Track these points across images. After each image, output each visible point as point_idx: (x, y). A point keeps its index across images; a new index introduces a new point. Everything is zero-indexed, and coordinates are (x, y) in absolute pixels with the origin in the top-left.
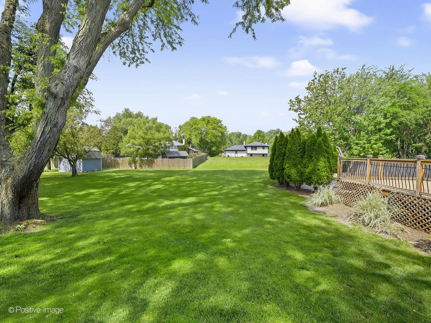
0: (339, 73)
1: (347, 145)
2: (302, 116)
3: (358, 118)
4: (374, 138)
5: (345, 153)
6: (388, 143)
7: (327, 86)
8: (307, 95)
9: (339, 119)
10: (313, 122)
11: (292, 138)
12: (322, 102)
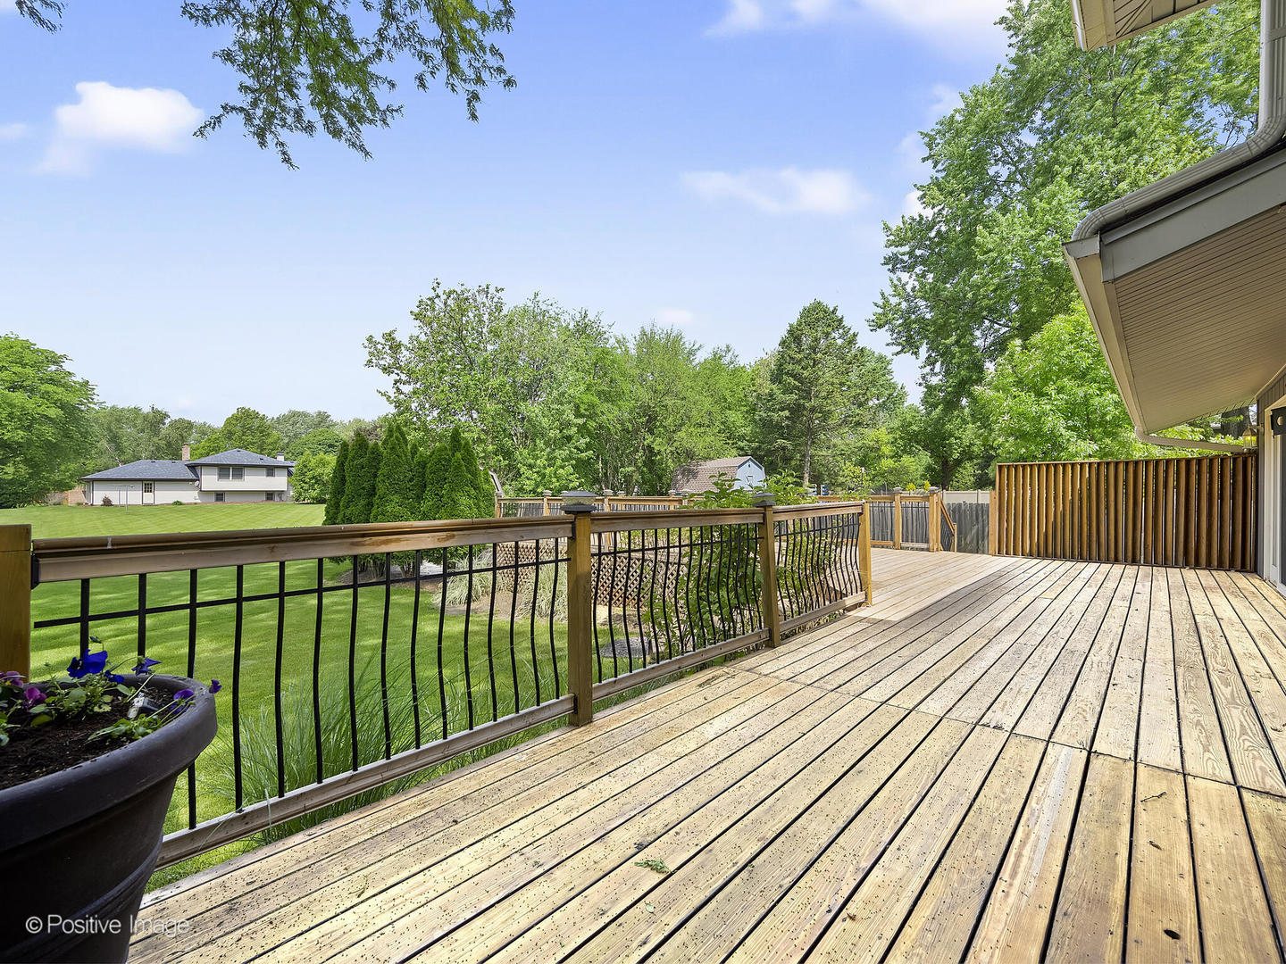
0: (489, 295)
1: (510, 467)
2: (402, 387)
3: (532, 409)
4: (561, 454)
5: (507, 486)
6: (582, 467)
7: (464, 322)
8: (416, 332)
9: (491, 407)
10: (432, 406)
11: (391, 449)
12: (452, 357)
